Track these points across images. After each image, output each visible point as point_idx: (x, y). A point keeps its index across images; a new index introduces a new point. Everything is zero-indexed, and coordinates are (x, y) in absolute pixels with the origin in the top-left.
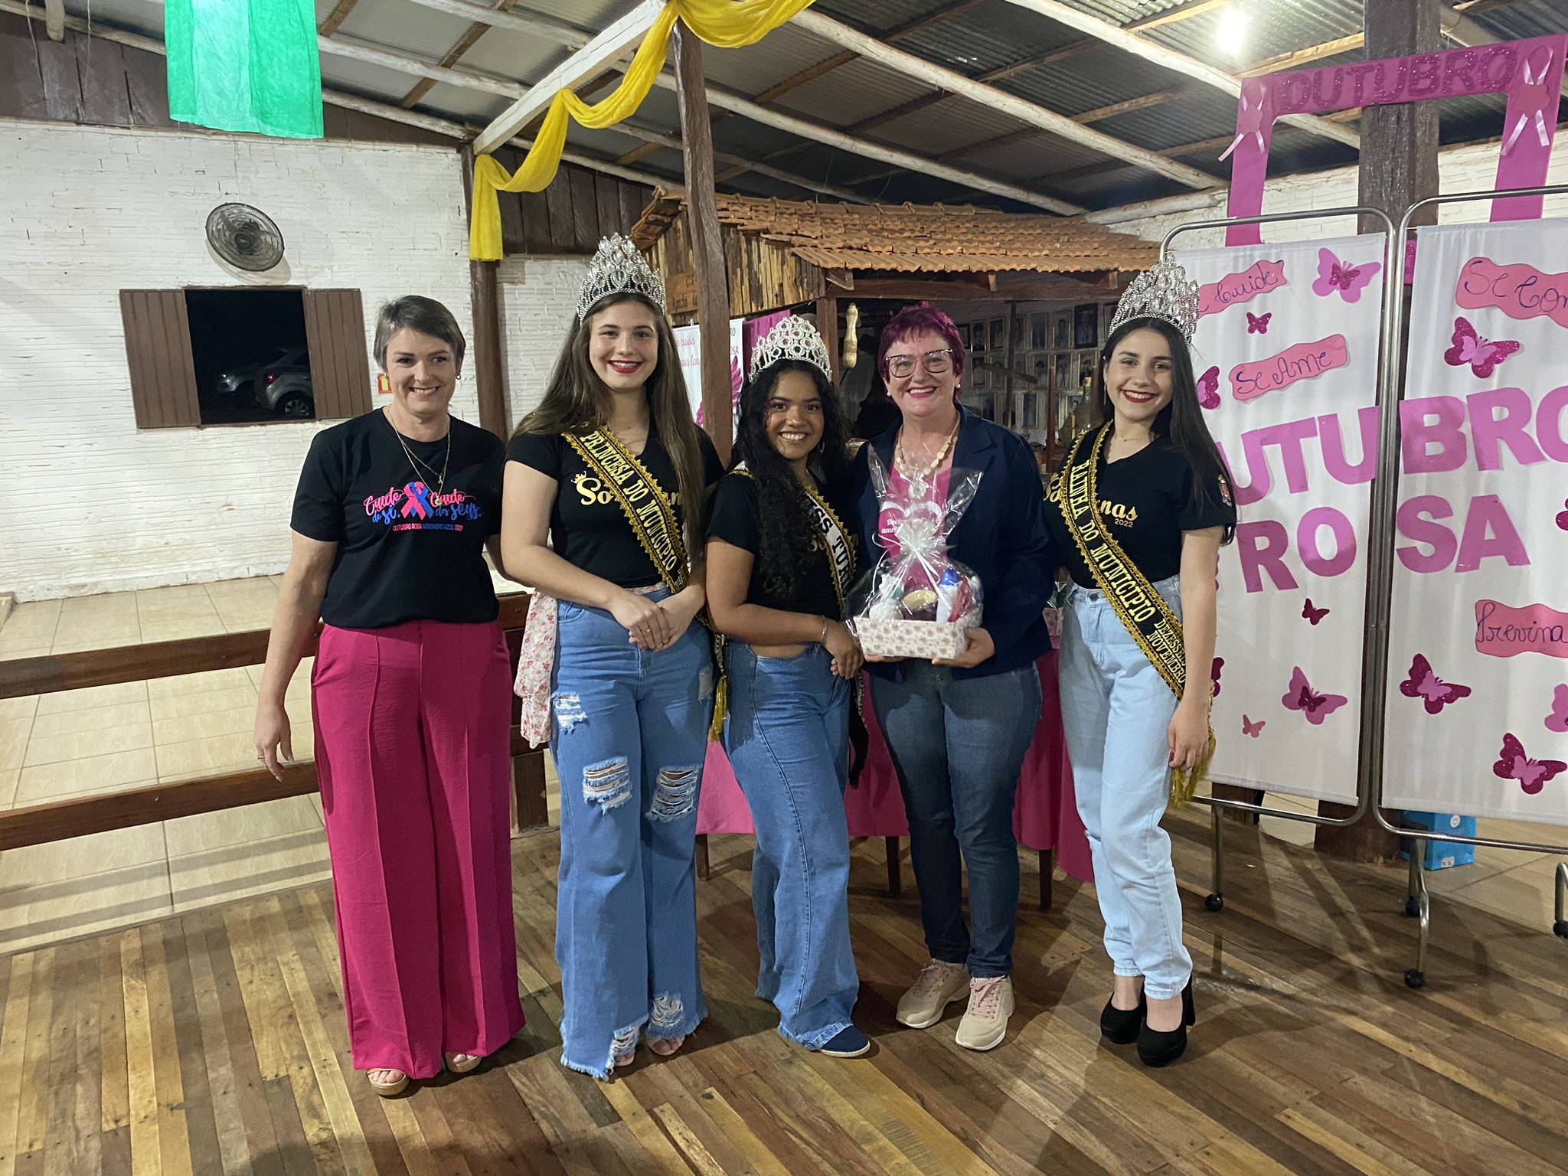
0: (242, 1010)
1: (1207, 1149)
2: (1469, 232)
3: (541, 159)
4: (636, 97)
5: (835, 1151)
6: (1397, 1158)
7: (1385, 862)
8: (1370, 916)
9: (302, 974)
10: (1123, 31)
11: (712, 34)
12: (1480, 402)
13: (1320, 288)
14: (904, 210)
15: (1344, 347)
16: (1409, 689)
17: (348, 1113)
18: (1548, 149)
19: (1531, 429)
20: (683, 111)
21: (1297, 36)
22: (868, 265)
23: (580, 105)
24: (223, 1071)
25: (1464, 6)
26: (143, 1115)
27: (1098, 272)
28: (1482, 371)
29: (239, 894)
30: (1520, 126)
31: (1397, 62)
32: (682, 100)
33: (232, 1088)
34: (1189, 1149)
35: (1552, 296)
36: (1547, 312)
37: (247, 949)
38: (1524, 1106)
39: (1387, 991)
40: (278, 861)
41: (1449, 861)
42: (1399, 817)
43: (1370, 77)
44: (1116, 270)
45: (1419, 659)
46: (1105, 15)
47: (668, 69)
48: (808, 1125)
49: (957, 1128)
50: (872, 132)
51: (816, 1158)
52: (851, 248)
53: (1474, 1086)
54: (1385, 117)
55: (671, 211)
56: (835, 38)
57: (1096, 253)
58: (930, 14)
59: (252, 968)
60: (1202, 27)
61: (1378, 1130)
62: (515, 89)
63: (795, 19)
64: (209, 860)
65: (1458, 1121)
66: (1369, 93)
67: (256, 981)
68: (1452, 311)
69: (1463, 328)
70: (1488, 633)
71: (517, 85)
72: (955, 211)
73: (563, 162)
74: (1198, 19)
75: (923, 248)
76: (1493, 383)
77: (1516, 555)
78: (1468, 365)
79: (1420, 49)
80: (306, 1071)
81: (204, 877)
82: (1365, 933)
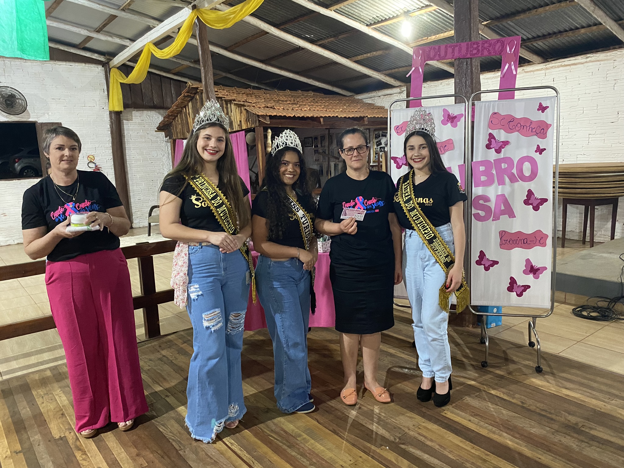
0: (41, 414)
1: (419, 427)
2: (492, 103)
3: (140, 70)
4: (180, 47)
5: (287, 441)
6: (482, 423)
7: (472, 327)
8: (469, 345)
9: (65, 398)
10: (367, 28)
11: (211, 23)
12: (498, 162)
13: (444, 123)
14: (285, 93)
15: (453, 143)
16: (478, 263)
17: (93, 448)
18: (516, 75)
19: (514, 171)
20: (200, 53)
21: (428, 32)
22: (275, 114)
23: (156, 49)
24: (36, 437)
25: (485, 23)
26: (4, 456)
27: (360, 117)
28: (498, 151)
29: (30, 370)
30: (506, 67)
31: (466, 44)
32: (200, 48)
33: (41, 443)
34: (413, 427)
35: (519, 125)
36: (518, 131)
37: (40, 391)
38: (522, 403)
39: (476, 369)
40: (46, 356)
41: (493, 325)
42: (476, 308)
43: (457, 48)
44: (367, 116)
45: (482, 252)
46: (361, 21)
47: (194, 36)
48: (276, 433)
49: (331, 428)
50: (273, 62)
51: (281, 444)
52: (268, 107)
53: (505, 397)
54: (462, 63)
55: (194, 92)
56: (259, 26)
57: (359, 110)
58: (295, 18)
59: (43, 397)
60: (395, 27)
61: (475, 415)
62: (127, 42)
63: (244, 19)
64: (16, 358)
65: (501, 409)
66: (456, 54)
67: (45, 402)
68: (488, 130)
69: (491, 136)
70: (504, 242)
71: (128, 40)
72: (305, 93)
73: (149, 72)
74: (394, 24)
75: (295, 108)
76: (502, 155)
77: (512, 215)
78: (493, 149)
79: (473, 39)
80: (72, 434)
81: (14, 365)
82: (468, 351)
